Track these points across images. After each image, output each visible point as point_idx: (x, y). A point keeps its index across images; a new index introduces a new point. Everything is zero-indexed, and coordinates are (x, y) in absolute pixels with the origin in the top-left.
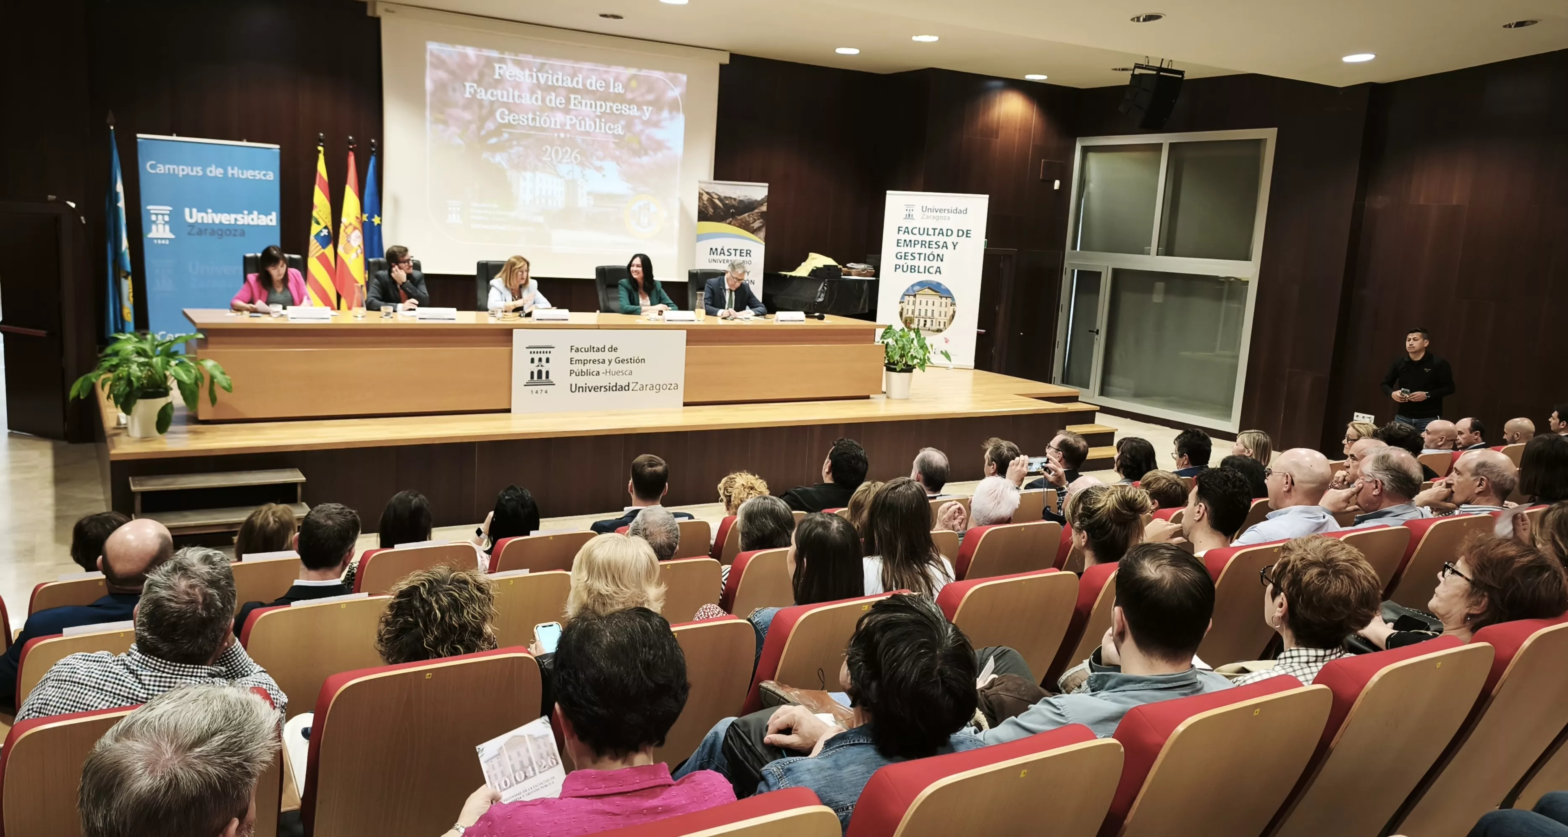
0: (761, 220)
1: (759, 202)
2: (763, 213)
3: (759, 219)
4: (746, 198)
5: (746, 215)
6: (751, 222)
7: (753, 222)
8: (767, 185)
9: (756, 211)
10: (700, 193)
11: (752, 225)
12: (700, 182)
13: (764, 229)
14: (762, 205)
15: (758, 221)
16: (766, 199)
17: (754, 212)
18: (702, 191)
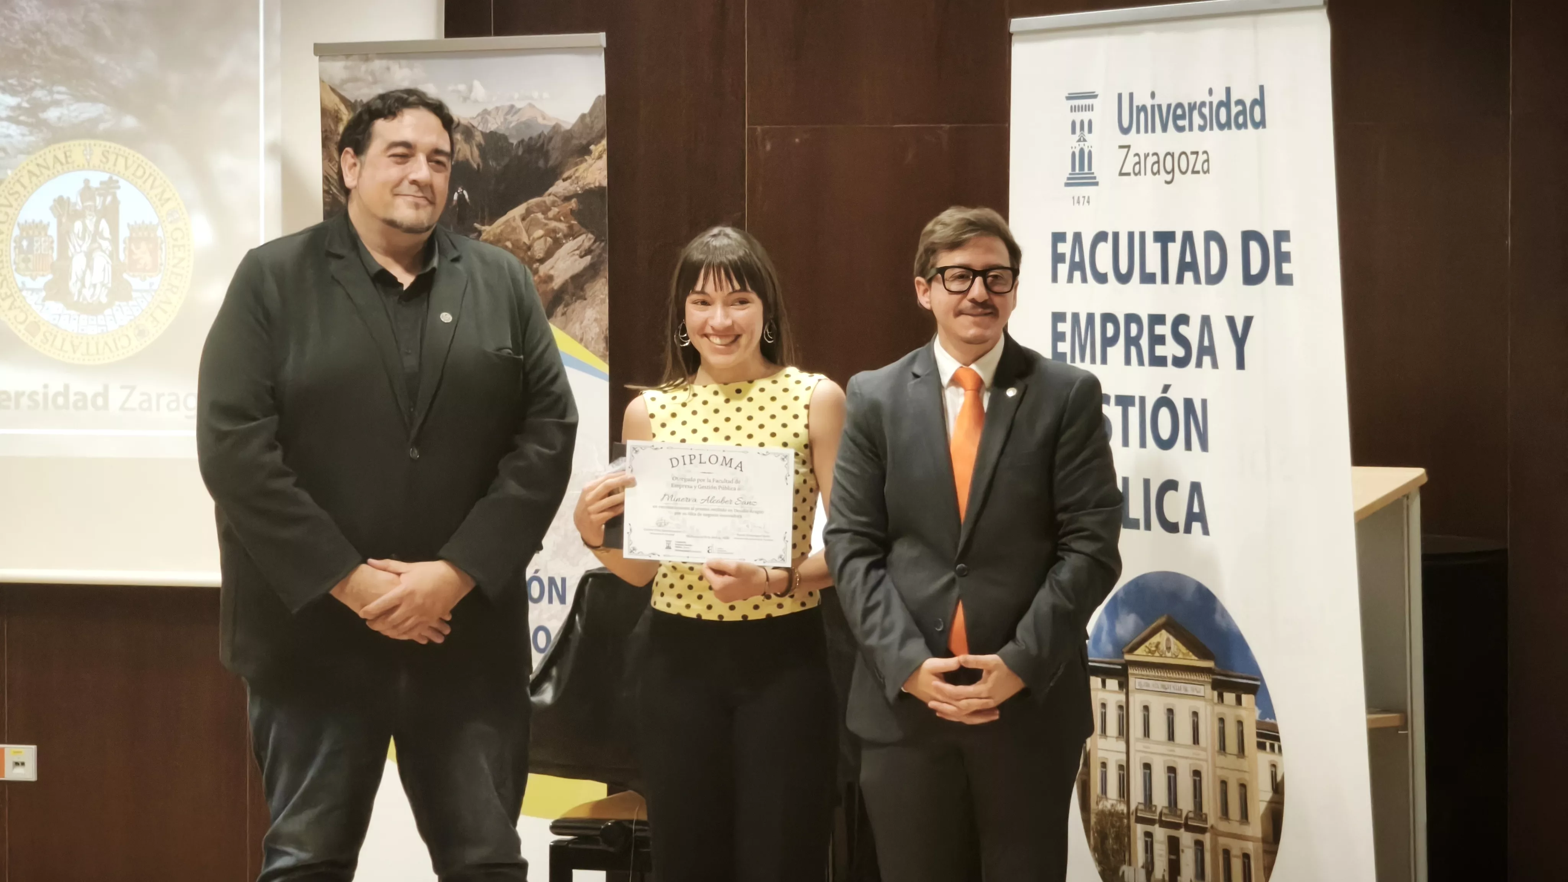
0: (586, 240)
1: (568, 136)
2: (588, 196)
3: (572, 234)
4: (514, 120)
5: (517, 212)
6: (539, 250)
7: (549, 253)
8: (601, 38)
9: (560, 187)
10: (325, 112)
11: (543, 269)
12: (323, 51)
13: (600, 290)
14: (584, 151)
15: (570, 245)
16: (601, 123)
17: (547, 199)
18: (334, 102)
